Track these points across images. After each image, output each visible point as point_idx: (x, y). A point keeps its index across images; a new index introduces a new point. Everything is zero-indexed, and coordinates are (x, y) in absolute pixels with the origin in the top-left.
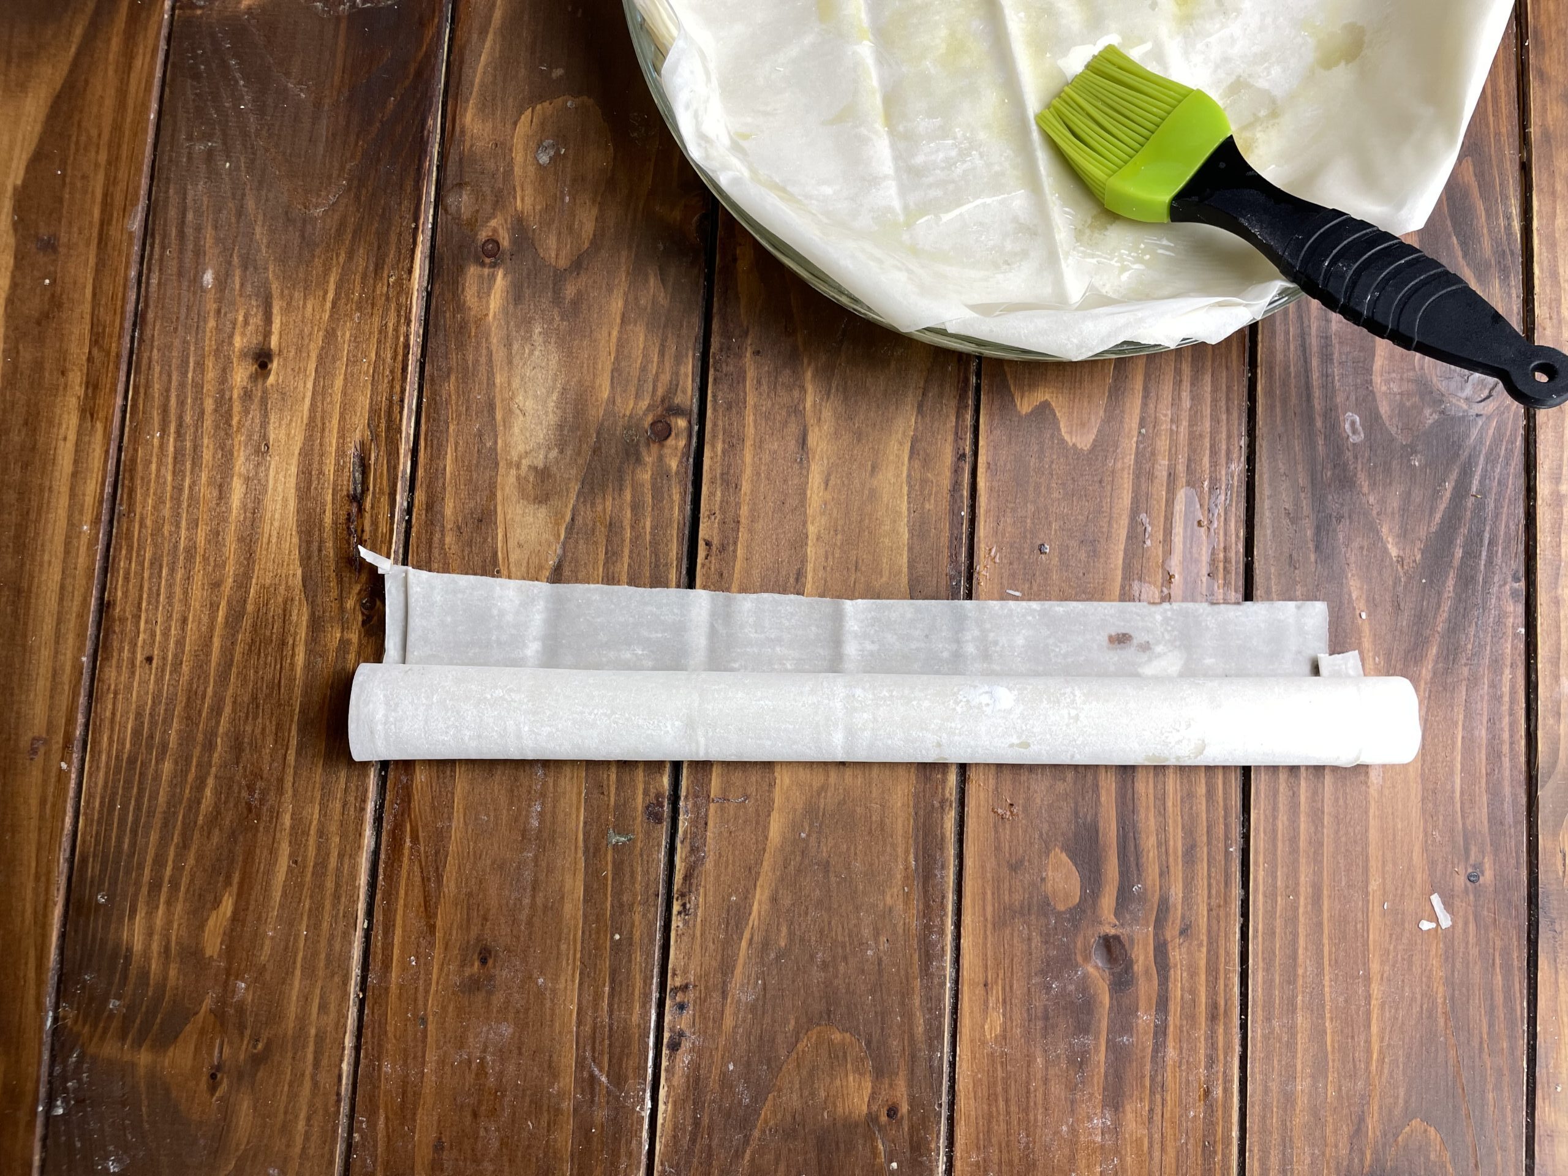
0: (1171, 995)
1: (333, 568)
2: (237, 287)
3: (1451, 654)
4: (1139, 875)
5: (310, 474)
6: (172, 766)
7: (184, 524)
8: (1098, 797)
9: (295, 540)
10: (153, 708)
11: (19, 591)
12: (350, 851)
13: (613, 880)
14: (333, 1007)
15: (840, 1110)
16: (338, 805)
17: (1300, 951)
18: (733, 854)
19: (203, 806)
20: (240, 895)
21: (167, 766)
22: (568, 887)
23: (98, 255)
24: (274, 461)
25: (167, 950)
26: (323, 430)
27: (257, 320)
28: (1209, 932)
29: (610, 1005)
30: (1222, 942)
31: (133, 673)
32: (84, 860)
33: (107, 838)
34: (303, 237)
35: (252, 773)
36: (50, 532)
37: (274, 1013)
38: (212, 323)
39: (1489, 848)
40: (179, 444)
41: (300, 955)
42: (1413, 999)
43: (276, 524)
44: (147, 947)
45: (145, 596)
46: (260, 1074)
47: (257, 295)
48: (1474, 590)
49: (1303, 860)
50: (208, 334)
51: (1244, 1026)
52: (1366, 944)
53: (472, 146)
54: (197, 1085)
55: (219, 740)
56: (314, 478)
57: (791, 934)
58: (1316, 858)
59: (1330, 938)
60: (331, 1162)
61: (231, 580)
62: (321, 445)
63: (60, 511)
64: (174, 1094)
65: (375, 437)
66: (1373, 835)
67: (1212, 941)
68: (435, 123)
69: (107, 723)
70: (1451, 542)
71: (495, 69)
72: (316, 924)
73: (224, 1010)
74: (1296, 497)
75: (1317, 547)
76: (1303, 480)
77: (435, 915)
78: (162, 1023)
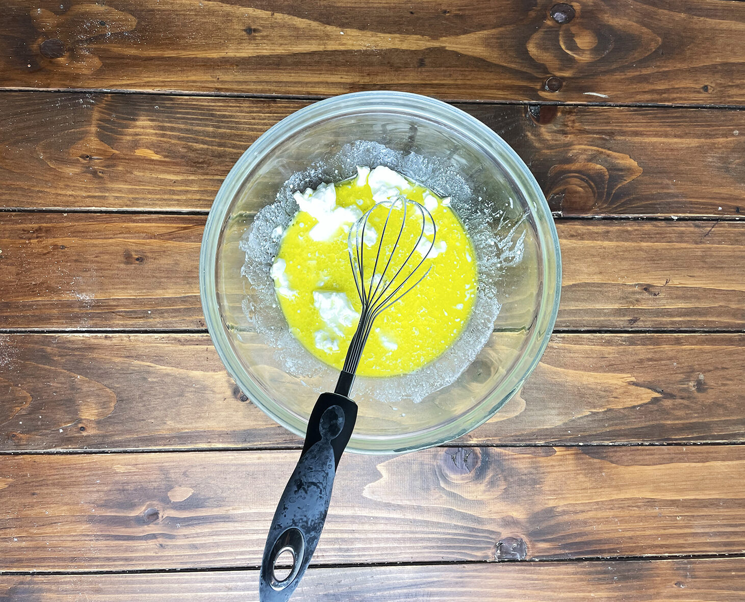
0: (135, 542)
4: (184, 526)
6: (211, 131)
8: (216, 507)
10: (233, 122)
11: (278, 65)
12: (179, 202)
13: (173, 309)
14: (117, 201)
15: (82, 407)
16: (198, 197)
17: (156, 595)
18: (185, 357)
19: (195, 144)
20: (160, 161)
21: (211, 129)
22: (169, 291)
23: (418, 84)
25: (138, 135)
28: (161, 556)
29: (122, 312)
30: (158, 562)
31: (248, 113)
32: (172, 100)
33: (181, 108)
35: (210, 162)
36: (303, 75)
37: (114, 178)
41: (137, 187)
44: (139, 127)
45: (279, 115)
46: (89, 175)
49: (194, 594)
51: (124, 572)
54: (84, 151)
55: (222, 149)
57: (153, 382)
60: (55, 206)
63: (312, 78)
64: (80, 142)
67: (158, 558)
69: (227, 104)
72: (149, 193)
73: (115, 159)
74: (346, 586)
75: (326, 595)
76: (354, 588)
77: (155, 239)
78: (108, 135)
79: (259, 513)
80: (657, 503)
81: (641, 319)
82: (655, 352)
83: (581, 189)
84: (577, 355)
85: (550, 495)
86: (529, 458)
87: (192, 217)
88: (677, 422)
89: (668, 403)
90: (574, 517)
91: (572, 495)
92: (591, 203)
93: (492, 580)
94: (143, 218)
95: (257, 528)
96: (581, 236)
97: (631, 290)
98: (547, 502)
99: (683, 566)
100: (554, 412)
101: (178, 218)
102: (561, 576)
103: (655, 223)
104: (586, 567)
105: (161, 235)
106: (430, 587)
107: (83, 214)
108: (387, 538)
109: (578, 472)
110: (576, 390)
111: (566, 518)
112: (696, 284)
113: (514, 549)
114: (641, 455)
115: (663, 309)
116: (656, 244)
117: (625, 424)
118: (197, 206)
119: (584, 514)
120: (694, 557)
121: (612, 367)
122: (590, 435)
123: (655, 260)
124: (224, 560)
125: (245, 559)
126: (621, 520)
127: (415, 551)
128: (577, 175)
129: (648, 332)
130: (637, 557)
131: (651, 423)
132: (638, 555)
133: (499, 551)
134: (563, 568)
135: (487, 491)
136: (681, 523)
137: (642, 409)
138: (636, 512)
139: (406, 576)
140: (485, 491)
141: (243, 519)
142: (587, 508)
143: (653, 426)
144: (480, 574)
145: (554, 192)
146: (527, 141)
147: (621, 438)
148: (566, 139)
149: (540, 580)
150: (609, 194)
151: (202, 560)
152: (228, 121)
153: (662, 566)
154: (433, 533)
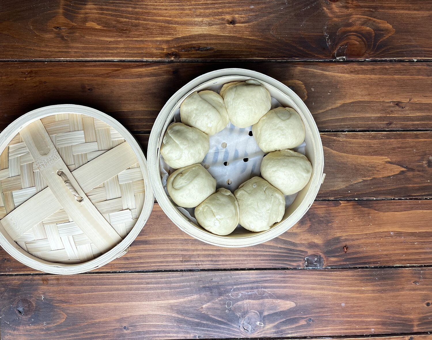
1: (182, 45)
2: (251, 14)
3: (179, 321)
5: (205, 37)
6: (131, 10)
7: (190, 7)
9: (188, 35)
10: (144, 4)
12: (113, 55)
14: (76, 54)
16: (124, 51)
17: (105, 286)
19: (121, 19)
20: (101, 30)
21: (130, 9)
24: (207, 28)
25: (86, 13)
26: (216, 39)
27: (242, 20)
34: (265, 29)
35: (130, 30)
37: (74, 40)
38: (241, 9)
39: (132, 331)
40: (210, 4)
41: (87, 46)
42: (95, 314)
43: (192, 30)
44: (88, 9)
46: (59, 39)
47: (249, 19)
48: (196, 326)
49: (127, 286)
50: (238, 8)
52: (108, 302)
53: (292, 69)
54: (56, 24)
55: (138, 21)
56: (204, 38)
58: (127, 289)
59: (108, 293)
60: (40, 57)
61: (177, 20)
62: (212, 39)
64: (53, 19)
65: (215, 52)
66: (134, 303)
68: (297, 59)
70: (207, 320)
71: (313, 74)
72: (95, 49)
73: (74, 29)
74: (215, 282)
75: (204, 287)
76: (220, 283)
77: (99, 77)
78: (69, 14)
79: (164, 239)
80: (402, 234)
81: (394, 123)
82: (402, 143)
83: (357, 42)
84: (354, 145)
85: (338, 229)
86: (324, 207)
87: (120, 64)
88: (415, 185)
89: (410, 174)
90: (352, 243)
91: (351, 230)
92: (363, 51)
93: (302, 279)
94: (91, 64)
95: (163, 248)
96: (357, 72)
97: (388, 105)
98: (335, 233)
99: (419, 272)
100: (340, 180)
101: (112, 64)
102: (344, 278)
103: (402, 63)
104: (359, 272)
105: (102, 74)
106: (266, 283)
107: (57, 63)
108: (240, 255)
109: (355, 216)
110: (353, 166)
111: (348, 243)
112: (428, 101)
113: (316, 262)
114: (393, 206)
115: (407, 116)
116: (403, 76)
117: (383, 187)
118: (123, 57)
119: (358, 241)
120: (425, 266)
121: (376, 153)
122: (361, 194)
123: (403, 86)
124: (144, 266)
125: (156, 266)
126: (381, 244)
127: (256, 262)
128: (355, 33)
129: (398, 131)
130: (390, 267)
131: (400, 186)
132: (391, 265)
133: (306, 262)
134: (345, 273)
135: (299, 227)
136: (418, 246)
137: (395, 177)
138: (390, 240)
139: (251, 276)
140: (298, 227)
141: (154, 242)
142: (360, 237)
143: (401, 188)
144: (295, 276)
145: (341, 44)
146: (324, 13)
147: (381, 195)
148: (348, 12)
149: (332, 279)
150: (374, 46)
151: (131, 266)
152: (141, 4)
153: (405, 272)
154: (267, 251)
